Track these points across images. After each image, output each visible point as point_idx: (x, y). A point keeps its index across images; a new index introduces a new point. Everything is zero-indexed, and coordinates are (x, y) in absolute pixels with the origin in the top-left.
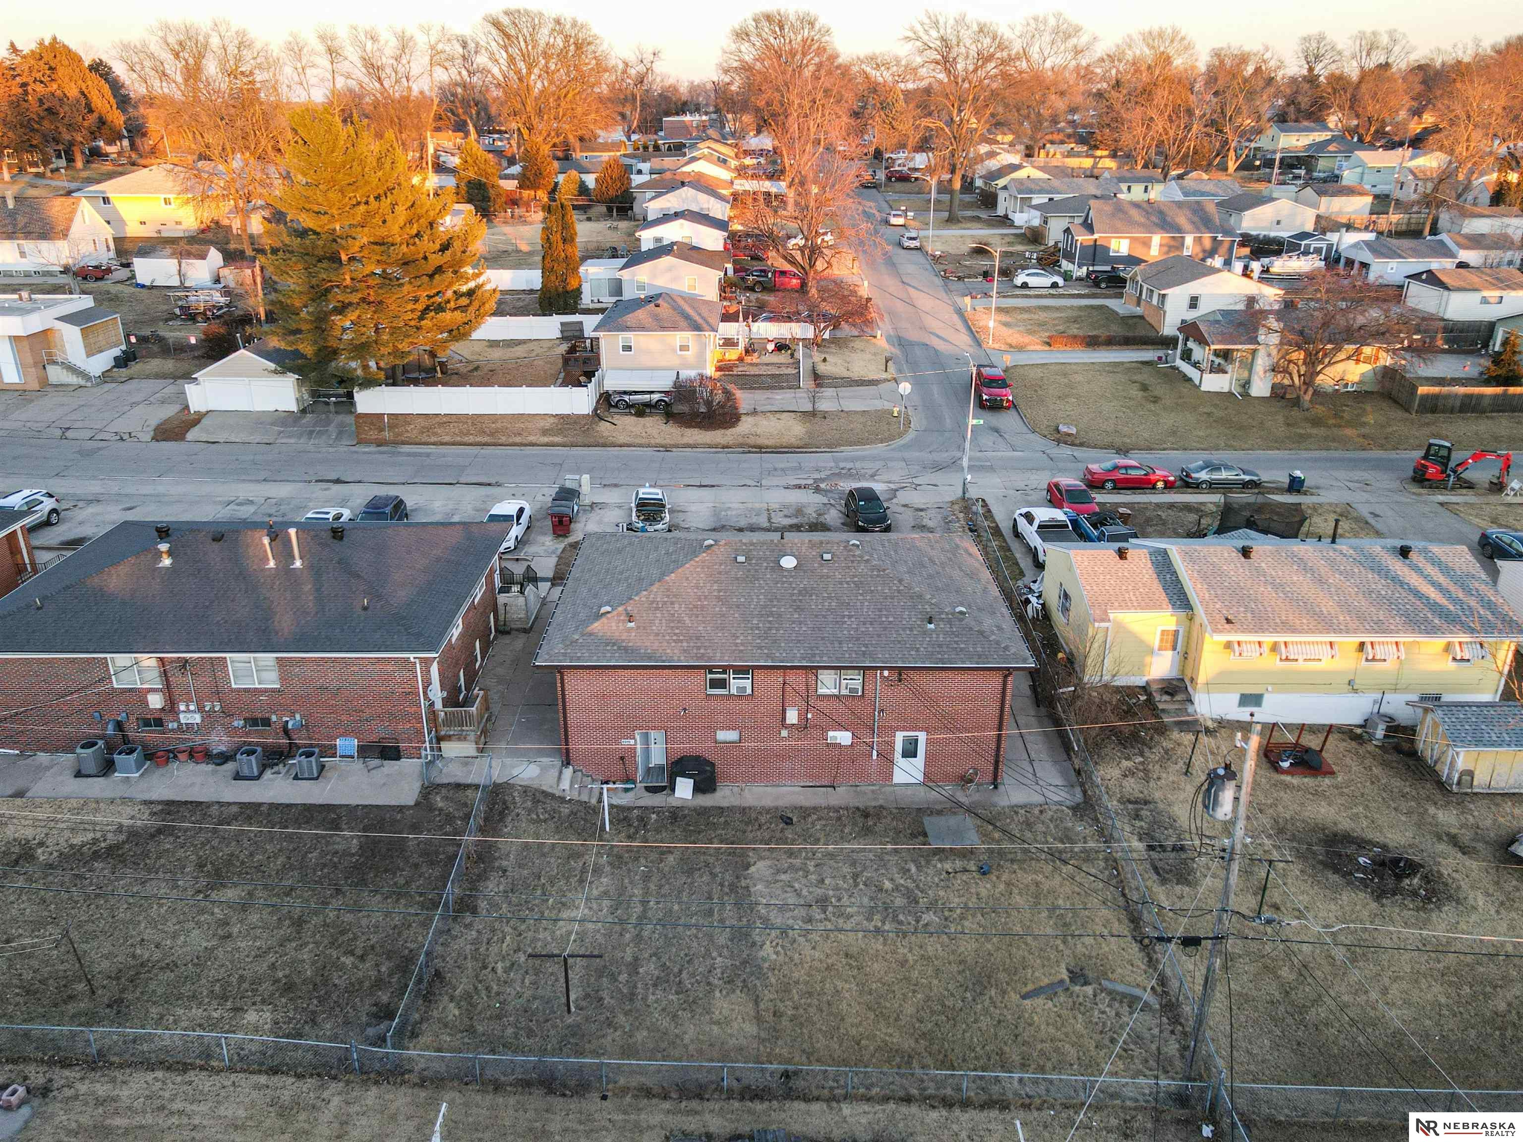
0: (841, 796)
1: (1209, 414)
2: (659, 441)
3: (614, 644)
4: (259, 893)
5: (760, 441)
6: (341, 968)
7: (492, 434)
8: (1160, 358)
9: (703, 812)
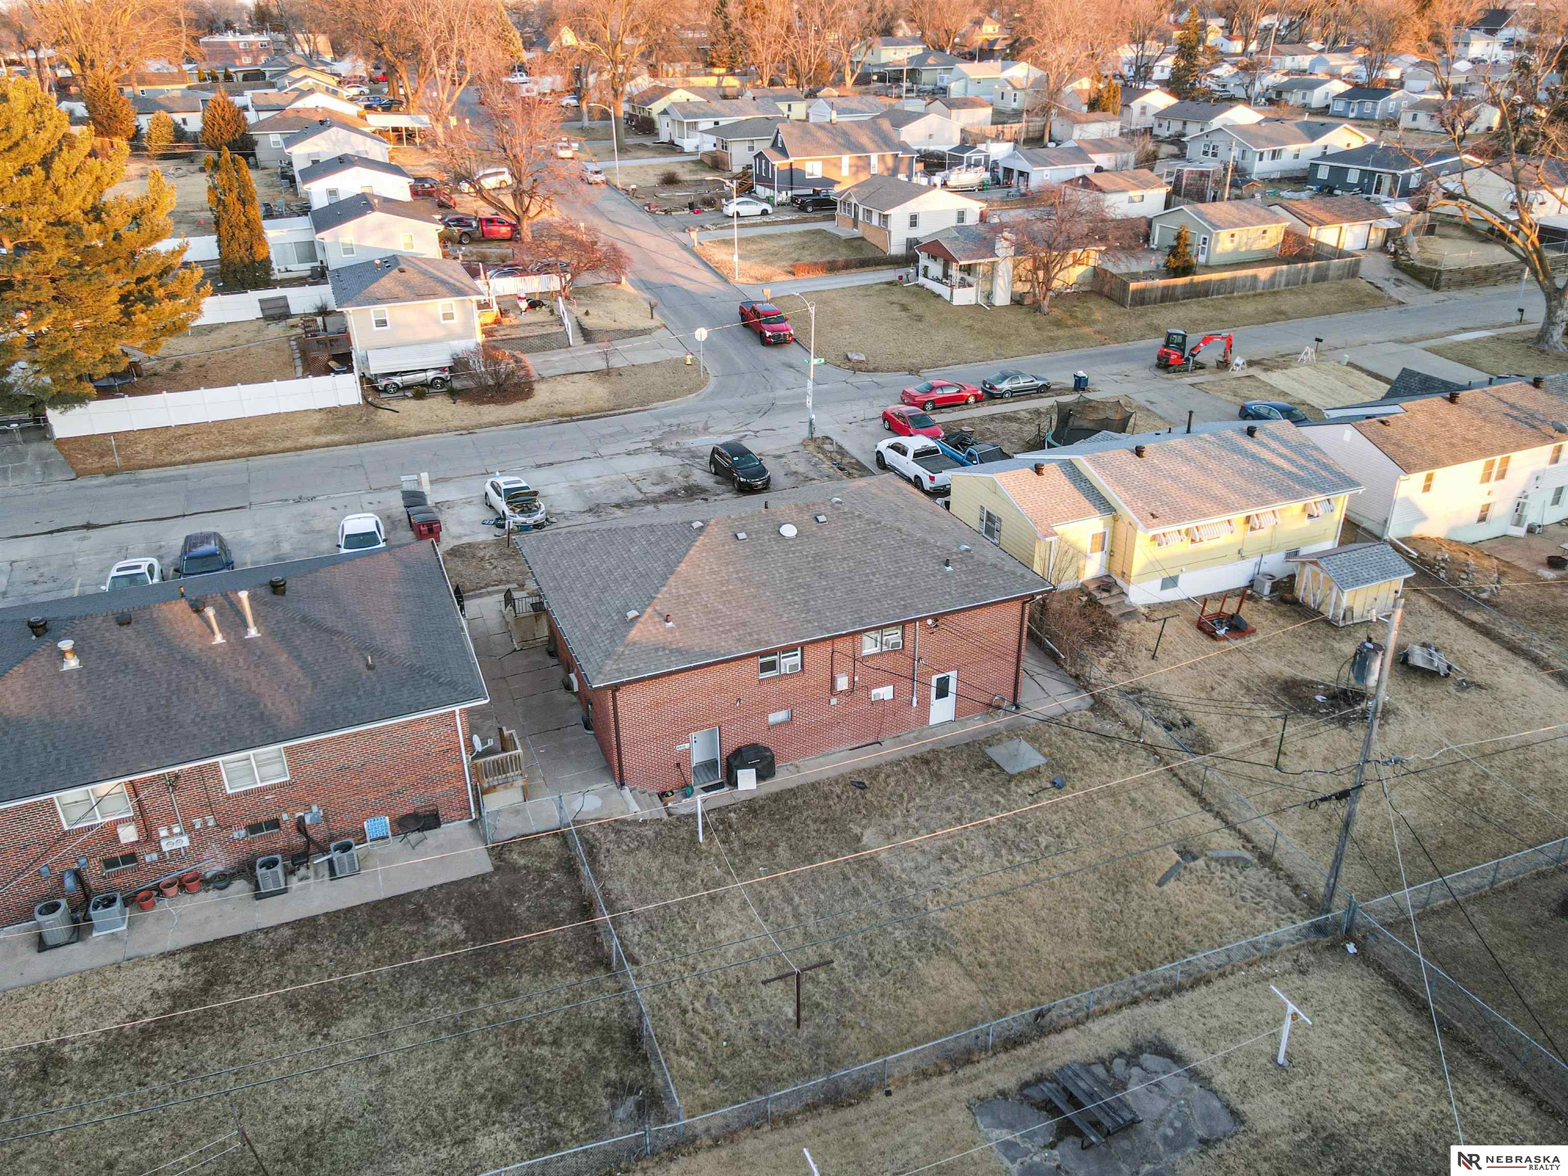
0: (890, 751)
1: (971, 327)
2: (457, 423)
3: (664, 649)
4: (386, 1014)
5: (569, 408)
6: (542, 1061)
7: (252, 441)
8: (901, 278)
9: (777, 797)
